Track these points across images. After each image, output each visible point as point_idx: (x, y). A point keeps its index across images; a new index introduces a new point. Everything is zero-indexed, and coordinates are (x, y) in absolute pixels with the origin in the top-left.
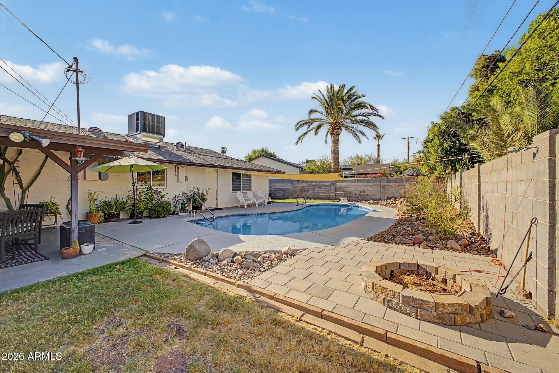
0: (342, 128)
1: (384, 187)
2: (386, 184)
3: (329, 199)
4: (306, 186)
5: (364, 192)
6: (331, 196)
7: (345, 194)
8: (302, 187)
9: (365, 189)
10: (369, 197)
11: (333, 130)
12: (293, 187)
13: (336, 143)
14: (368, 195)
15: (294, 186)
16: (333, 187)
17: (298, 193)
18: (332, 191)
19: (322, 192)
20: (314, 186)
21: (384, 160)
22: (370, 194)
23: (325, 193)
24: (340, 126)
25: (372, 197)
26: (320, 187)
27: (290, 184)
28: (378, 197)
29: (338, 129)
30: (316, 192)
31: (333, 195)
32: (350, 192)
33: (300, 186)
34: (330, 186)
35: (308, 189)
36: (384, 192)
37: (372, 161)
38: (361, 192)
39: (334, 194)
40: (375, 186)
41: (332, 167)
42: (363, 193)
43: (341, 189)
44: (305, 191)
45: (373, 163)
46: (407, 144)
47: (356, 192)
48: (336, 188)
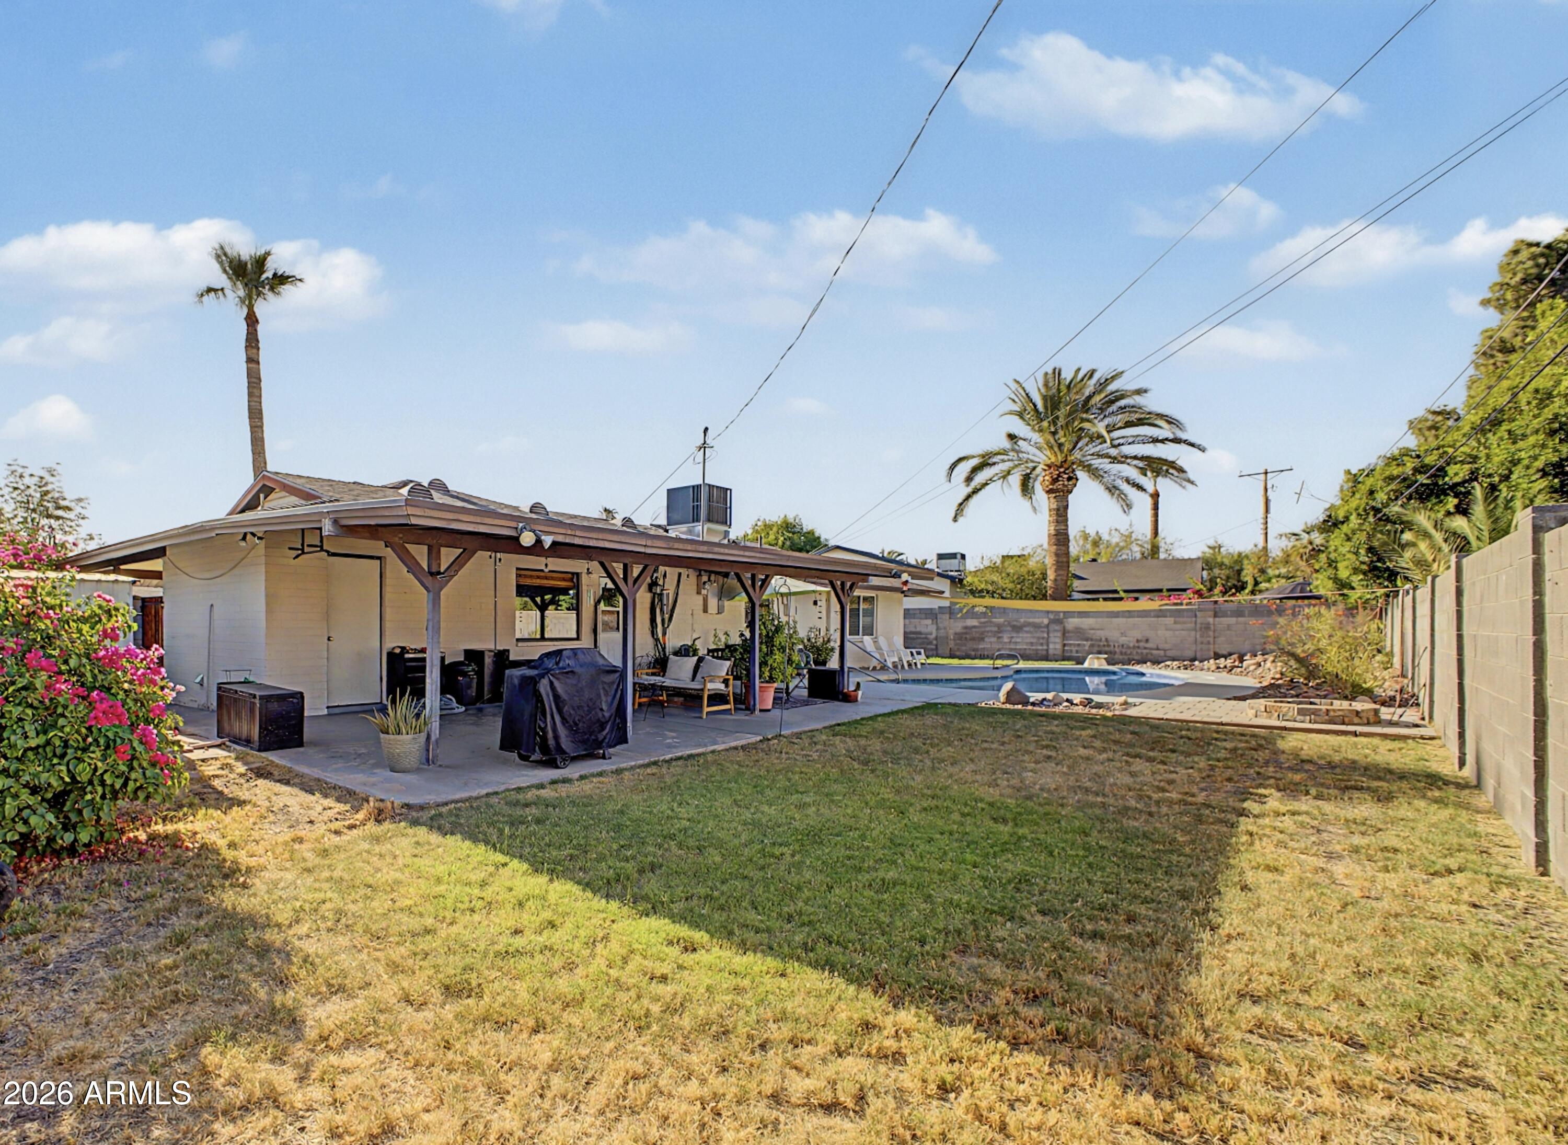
0: (1080, 474)
1: (1207, 627)
2: (1211, 620)
3: (1046, 658)
4: (975, 627)
5: (1147, 641)
6: (1051, 652)
7: (1092, 646)
8: (966, 628)
9: (1150, 634)
10: (1162, 653)
11: (1055, 481)
12: (938, 629)
13: (1061, 515)
14: (1158, 649)
15: (940, 625)
16: (1057, 628)
17: (952, 644)
18: (1052, 640)
19: (1023, 641)
20: (999, 626)
21: (1176, 544)
22: (1167, 646)
23: (1032, 644)
24: (1074, 471)
25: (1169, 653)
26: (1017, 629)
27: (929, 622)
28: (1190, 654)
29: (1070, 479)
30: (1006, 640)
31: (1055, 646)
32: (1107, 640)
33: (957, 626)
34: (1047, 626)
35: (982, 633)
36: (1205, 640)
37: (1136, 549)
38: (1138, 641)
39: (1059, 646)
40: (1178, 626)
41: (1051, 575)
42: (1142, 644)
43: (1079, 633)
44: (973, 639)
45: (1138, 556)
46: (1262, 492)
47: (1123, 640)
48: (1065, 633)
